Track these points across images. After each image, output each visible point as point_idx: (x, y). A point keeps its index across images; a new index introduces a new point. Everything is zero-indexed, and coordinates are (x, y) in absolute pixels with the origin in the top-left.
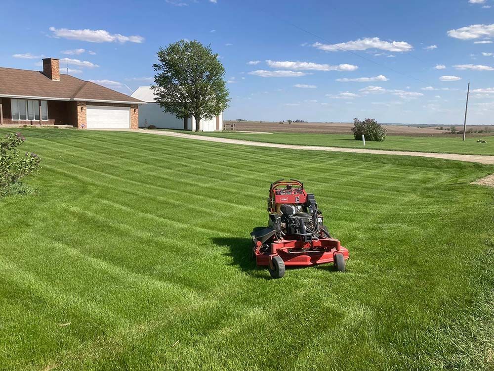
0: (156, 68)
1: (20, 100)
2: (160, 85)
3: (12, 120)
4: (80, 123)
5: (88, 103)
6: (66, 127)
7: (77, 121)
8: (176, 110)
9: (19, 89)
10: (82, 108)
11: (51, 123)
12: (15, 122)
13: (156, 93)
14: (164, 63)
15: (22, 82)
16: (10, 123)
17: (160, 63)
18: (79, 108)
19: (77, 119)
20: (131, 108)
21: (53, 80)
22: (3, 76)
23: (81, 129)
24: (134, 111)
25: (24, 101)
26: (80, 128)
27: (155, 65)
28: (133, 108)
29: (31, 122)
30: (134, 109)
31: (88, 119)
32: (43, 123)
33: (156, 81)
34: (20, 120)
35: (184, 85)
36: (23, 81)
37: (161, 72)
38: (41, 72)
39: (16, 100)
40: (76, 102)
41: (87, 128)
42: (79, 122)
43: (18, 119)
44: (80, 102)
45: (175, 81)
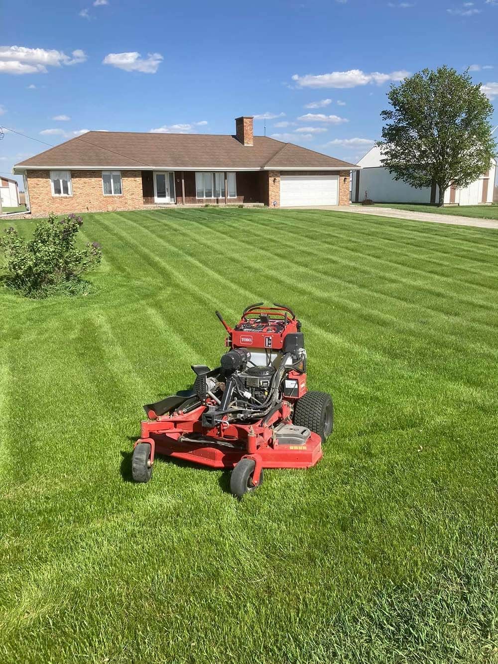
0: (385, 116)
1: (207, 174)
2: (391, 141)
3: (197, 198)
4: (271, 200)
5: (283, 173)
6: (254, 206)
7: (268, 196)
8: (411, 176)
9: (204, 160)
10: (275, 179)
11: (239, 200)
12: (200, 201)
13: (383, 152)
14: (398, 108)
15: (209, 151)
16: (194, 201)
17: (391, 108)
18: (271, 180)
19: (268, 194)
20: (341, 176)
21: (245, 145)
22: (189, 145)
23: (273, 207)
24: (344, 181)
25: (209, 174)
26: (271, 206)
27: (383, 112)
28: (343, 176)
29: (217, 199)
30: (343, 178)
31: (282, 195)
32: (230, 201)
33: (384, 135)
34: (205, 198)
35: (426, 137)
36: (211, 150)
37: (391, 122)
38: (233, 136)
39: (201, 174)
40: (267, 172)
41: (281, 206)
42: (270, 198)
43: (203, 197)
44: (273, 171)
45: (413, 133)
